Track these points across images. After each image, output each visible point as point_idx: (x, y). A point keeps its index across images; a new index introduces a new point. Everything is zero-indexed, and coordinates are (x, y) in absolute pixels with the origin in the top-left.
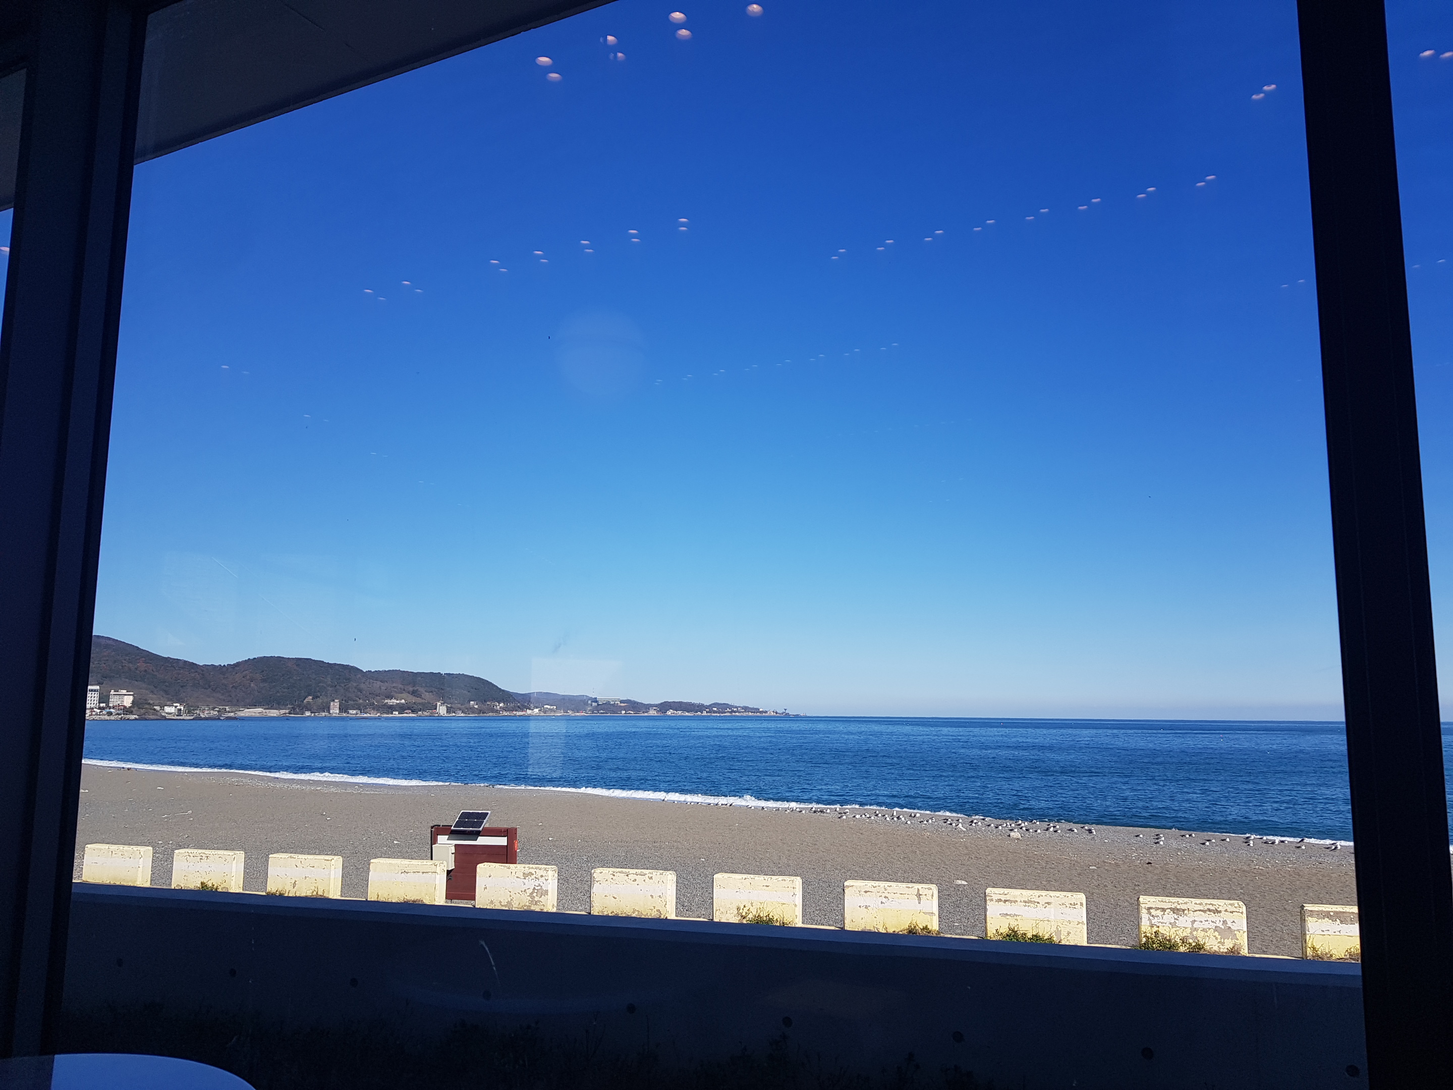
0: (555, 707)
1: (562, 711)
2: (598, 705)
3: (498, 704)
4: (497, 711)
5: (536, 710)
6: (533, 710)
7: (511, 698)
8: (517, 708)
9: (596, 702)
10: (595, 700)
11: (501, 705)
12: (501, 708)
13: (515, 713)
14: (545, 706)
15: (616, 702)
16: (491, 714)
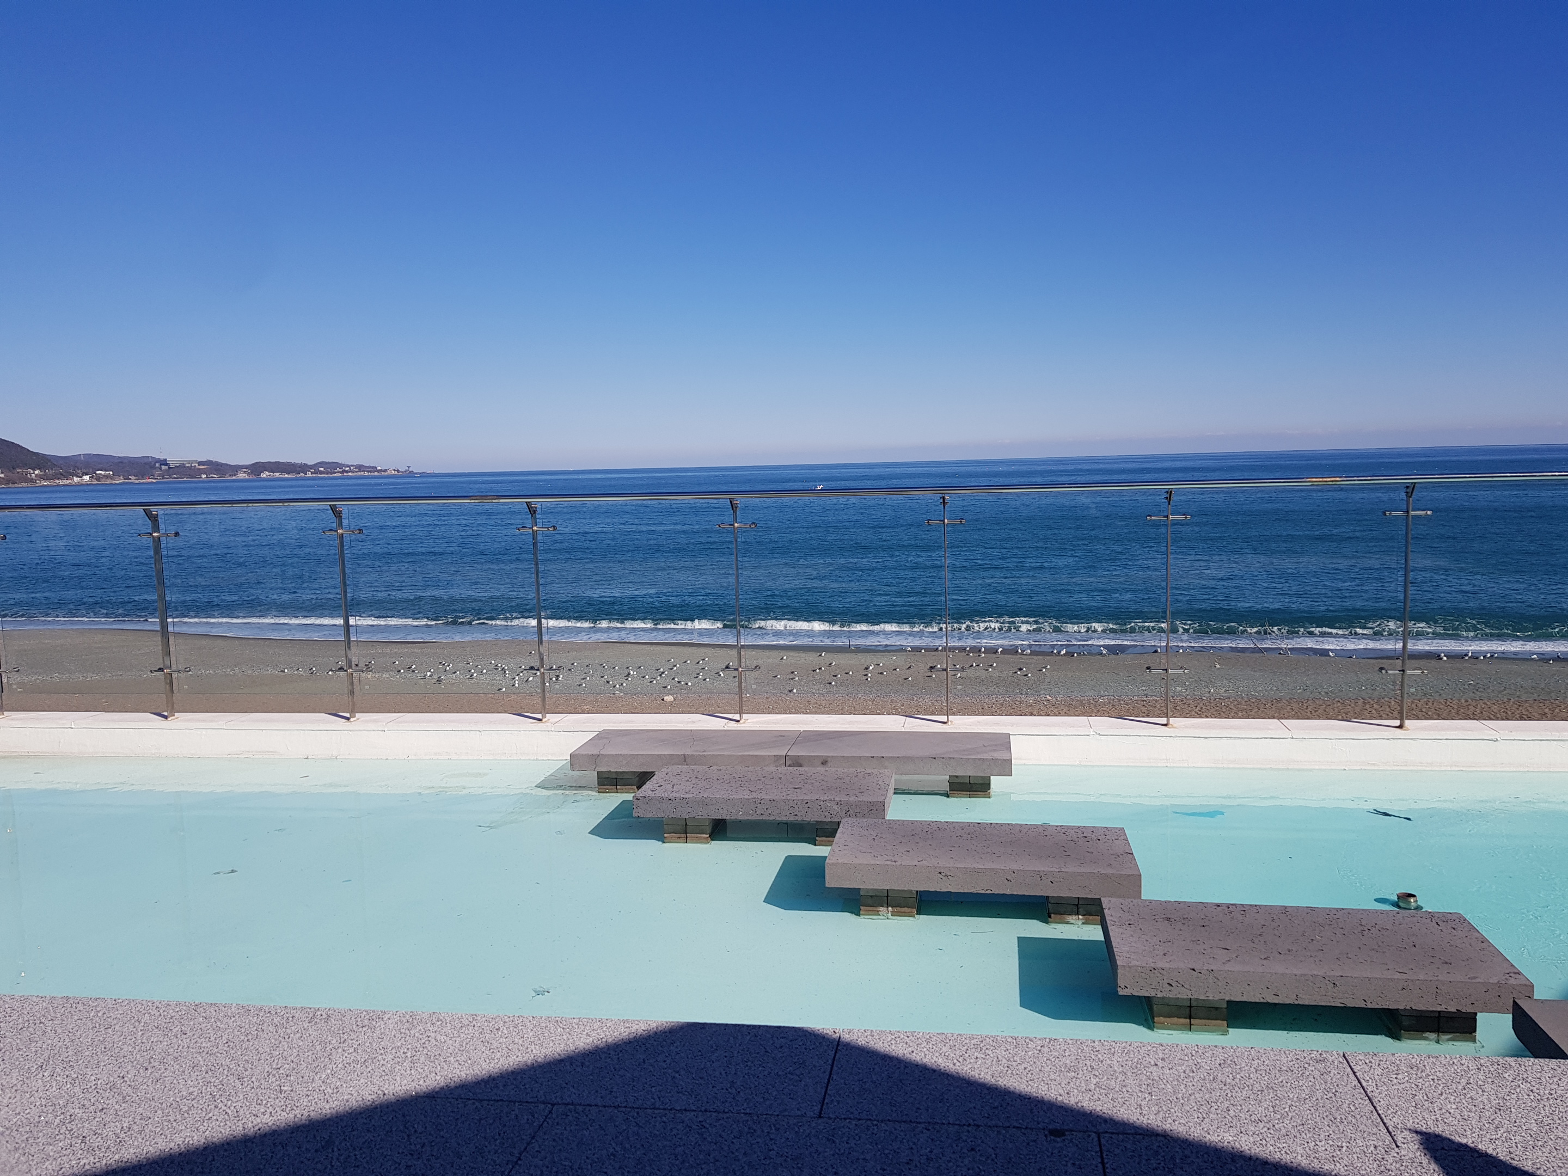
0: (111, 473)
1: (121, 478)
2: (170, 468)
3: (32, 472)
4: (32, 481)
5: (87, 478)
6: (81, 477)
7: (49, 464)
8: (59, 476)
9: (166, 464)
10: (164, 462)
11: (37, 472)
12: (36, 475)
13: (57, 481)
14: (98, 472)
15: (193, 465)
16: (24, 484)
